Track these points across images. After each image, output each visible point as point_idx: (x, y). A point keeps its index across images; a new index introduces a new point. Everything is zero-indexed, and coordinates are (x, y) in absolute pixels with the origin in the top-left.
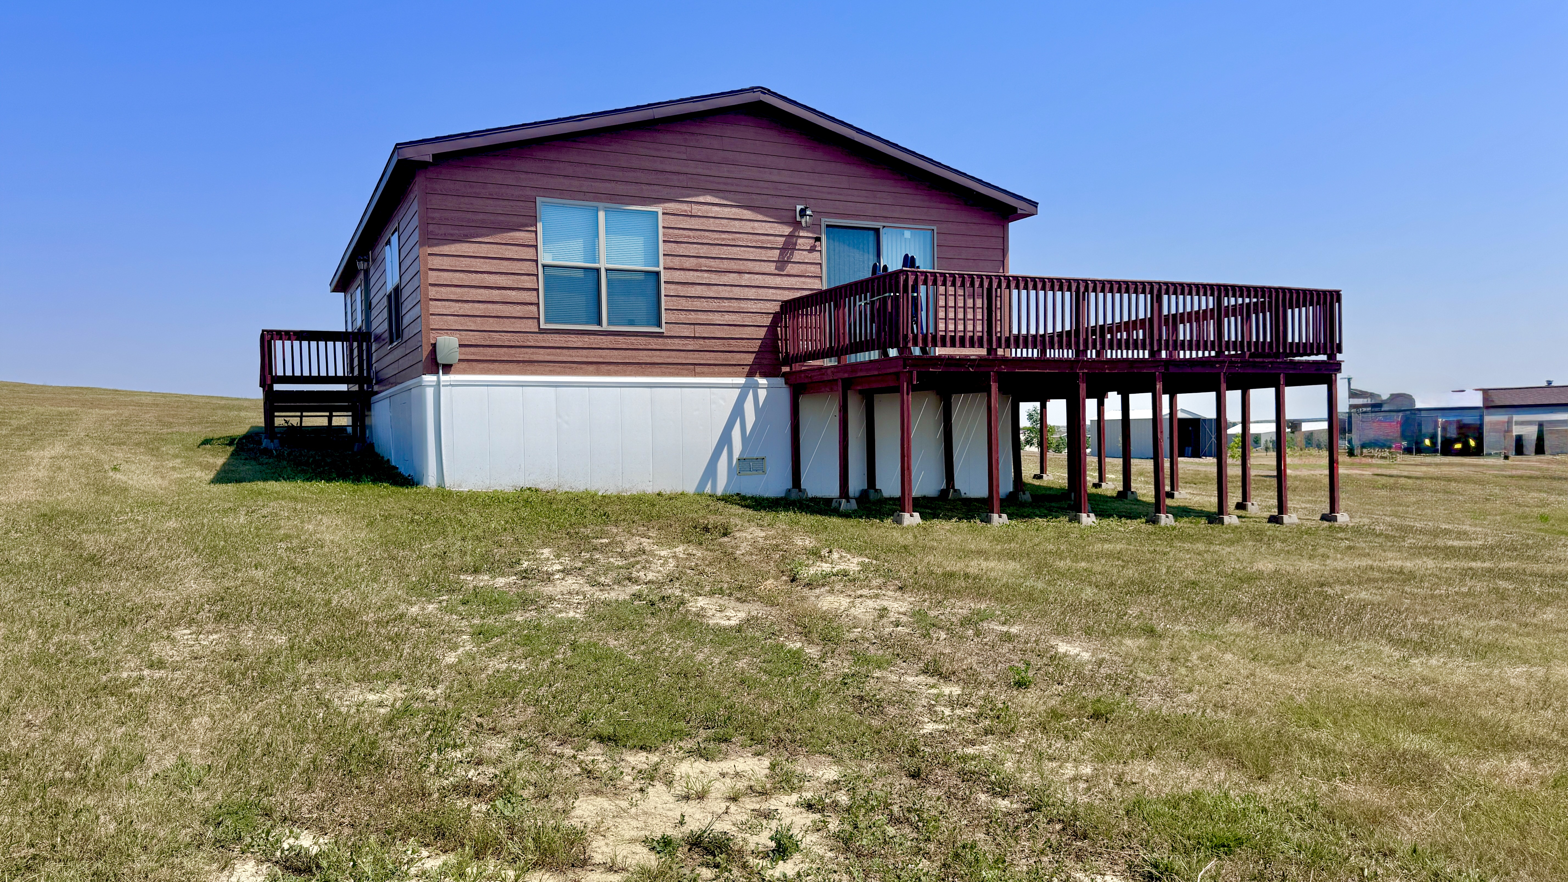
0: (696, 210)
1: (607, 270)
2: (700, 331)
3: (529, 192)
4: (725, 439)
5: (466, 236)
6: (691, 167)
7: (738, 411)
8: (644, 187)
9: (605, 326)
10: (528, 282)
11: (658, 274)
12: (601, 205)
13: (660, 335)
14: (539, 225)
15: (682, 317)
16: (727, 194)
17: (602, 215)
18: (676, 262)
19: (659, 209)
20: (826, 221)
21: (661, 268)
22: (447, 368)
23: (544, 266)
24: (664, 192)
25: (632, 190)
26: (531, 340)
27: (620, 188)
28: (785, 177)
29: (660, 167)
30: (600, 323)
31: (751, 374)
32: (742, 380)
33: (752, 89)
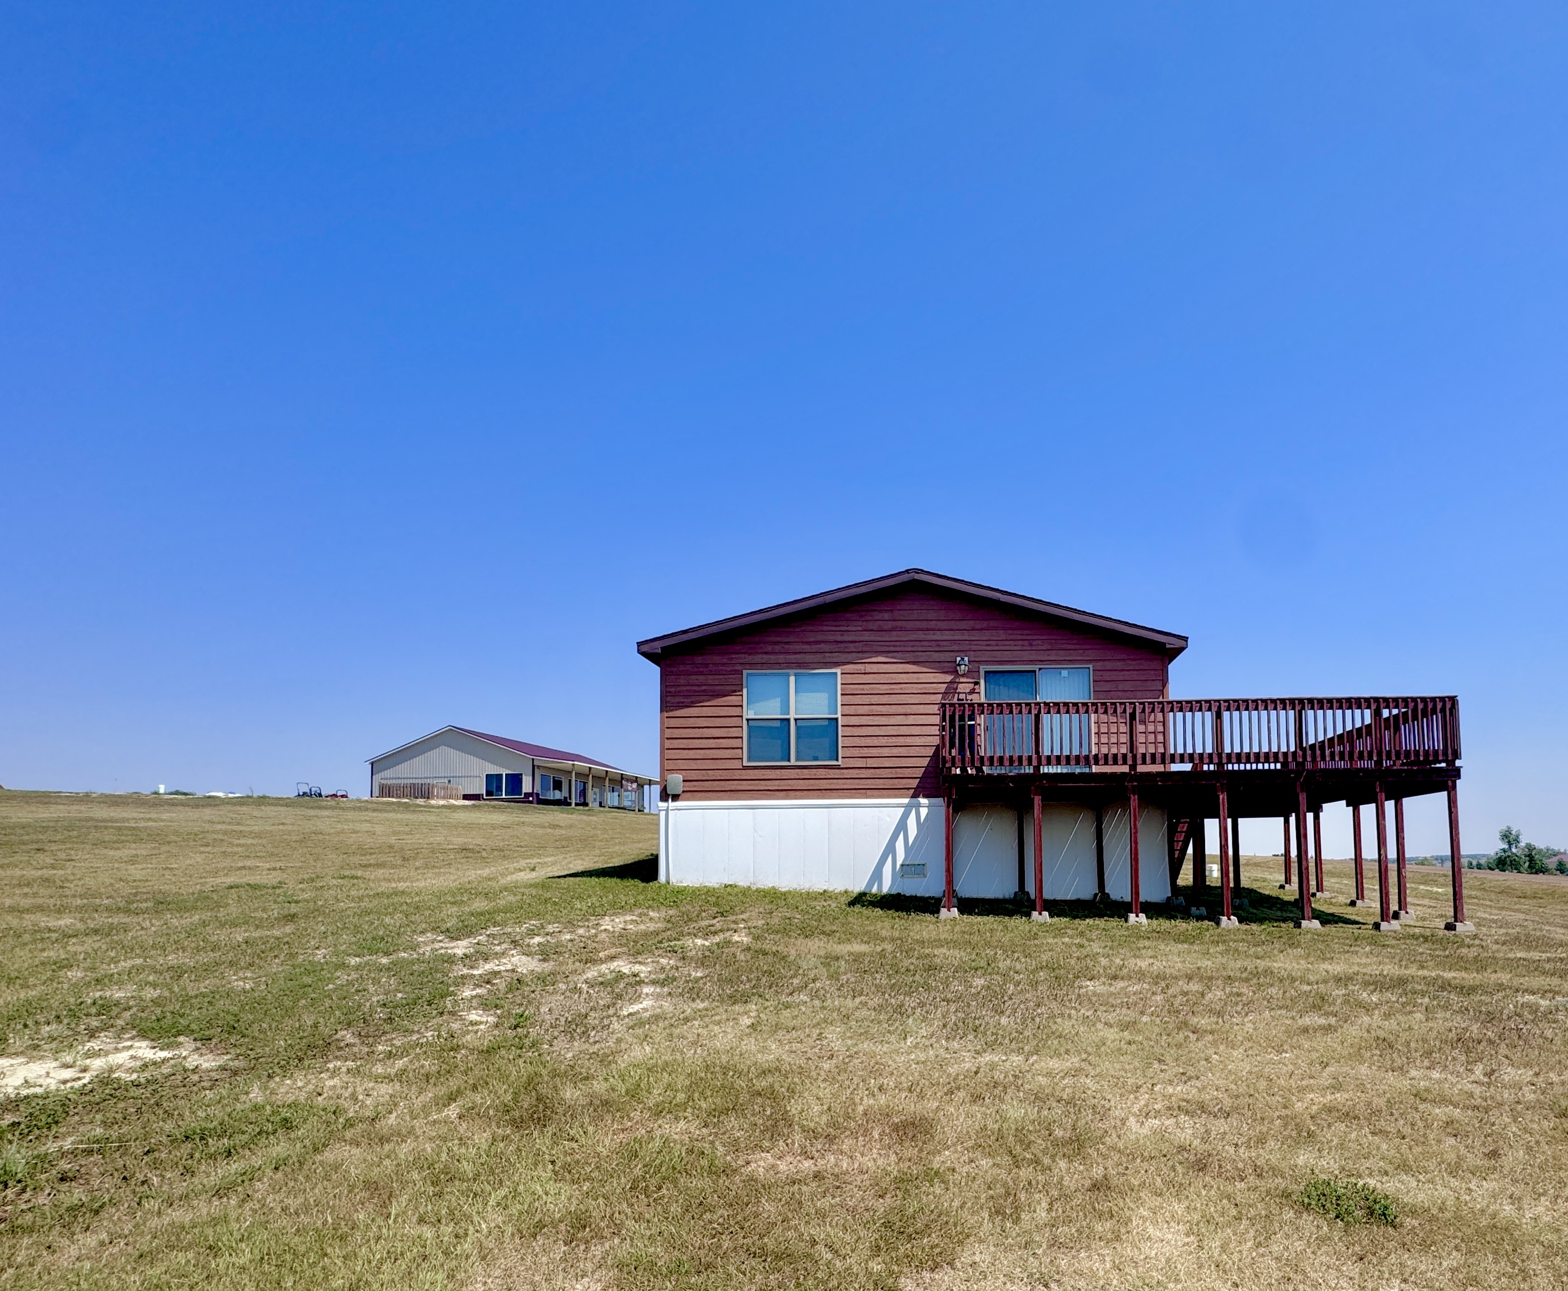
0: (869, 668)
1: (796, 720)
2: (871, 763)
3: (738, 667)
4: (890, 849)
5: (692, 702)
6: (867, 636)
7: (902, 826)
8: (828, 655)
9: (793, 762)
10: (734, 732)
11: (837, 719)
12: (792, 671)
13: (838, 767)
14: (745, 691)
15: (856, 752)
16: (895, 654)
17: (792, 679)
18: (851, 710)
19: (838, 671)
20: (983, 669)
21: (839, 716)
22: (676, 797)
23: (748, 720)
24: (843, 657)
25: (818, 658)
26: (737, 775)
27: (808, 658)
28: (947, 636)
29: (839, 638)
30: (789, 760)
31: (915, 796)
32: (906, 801)
33: (907, 571)
